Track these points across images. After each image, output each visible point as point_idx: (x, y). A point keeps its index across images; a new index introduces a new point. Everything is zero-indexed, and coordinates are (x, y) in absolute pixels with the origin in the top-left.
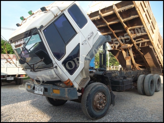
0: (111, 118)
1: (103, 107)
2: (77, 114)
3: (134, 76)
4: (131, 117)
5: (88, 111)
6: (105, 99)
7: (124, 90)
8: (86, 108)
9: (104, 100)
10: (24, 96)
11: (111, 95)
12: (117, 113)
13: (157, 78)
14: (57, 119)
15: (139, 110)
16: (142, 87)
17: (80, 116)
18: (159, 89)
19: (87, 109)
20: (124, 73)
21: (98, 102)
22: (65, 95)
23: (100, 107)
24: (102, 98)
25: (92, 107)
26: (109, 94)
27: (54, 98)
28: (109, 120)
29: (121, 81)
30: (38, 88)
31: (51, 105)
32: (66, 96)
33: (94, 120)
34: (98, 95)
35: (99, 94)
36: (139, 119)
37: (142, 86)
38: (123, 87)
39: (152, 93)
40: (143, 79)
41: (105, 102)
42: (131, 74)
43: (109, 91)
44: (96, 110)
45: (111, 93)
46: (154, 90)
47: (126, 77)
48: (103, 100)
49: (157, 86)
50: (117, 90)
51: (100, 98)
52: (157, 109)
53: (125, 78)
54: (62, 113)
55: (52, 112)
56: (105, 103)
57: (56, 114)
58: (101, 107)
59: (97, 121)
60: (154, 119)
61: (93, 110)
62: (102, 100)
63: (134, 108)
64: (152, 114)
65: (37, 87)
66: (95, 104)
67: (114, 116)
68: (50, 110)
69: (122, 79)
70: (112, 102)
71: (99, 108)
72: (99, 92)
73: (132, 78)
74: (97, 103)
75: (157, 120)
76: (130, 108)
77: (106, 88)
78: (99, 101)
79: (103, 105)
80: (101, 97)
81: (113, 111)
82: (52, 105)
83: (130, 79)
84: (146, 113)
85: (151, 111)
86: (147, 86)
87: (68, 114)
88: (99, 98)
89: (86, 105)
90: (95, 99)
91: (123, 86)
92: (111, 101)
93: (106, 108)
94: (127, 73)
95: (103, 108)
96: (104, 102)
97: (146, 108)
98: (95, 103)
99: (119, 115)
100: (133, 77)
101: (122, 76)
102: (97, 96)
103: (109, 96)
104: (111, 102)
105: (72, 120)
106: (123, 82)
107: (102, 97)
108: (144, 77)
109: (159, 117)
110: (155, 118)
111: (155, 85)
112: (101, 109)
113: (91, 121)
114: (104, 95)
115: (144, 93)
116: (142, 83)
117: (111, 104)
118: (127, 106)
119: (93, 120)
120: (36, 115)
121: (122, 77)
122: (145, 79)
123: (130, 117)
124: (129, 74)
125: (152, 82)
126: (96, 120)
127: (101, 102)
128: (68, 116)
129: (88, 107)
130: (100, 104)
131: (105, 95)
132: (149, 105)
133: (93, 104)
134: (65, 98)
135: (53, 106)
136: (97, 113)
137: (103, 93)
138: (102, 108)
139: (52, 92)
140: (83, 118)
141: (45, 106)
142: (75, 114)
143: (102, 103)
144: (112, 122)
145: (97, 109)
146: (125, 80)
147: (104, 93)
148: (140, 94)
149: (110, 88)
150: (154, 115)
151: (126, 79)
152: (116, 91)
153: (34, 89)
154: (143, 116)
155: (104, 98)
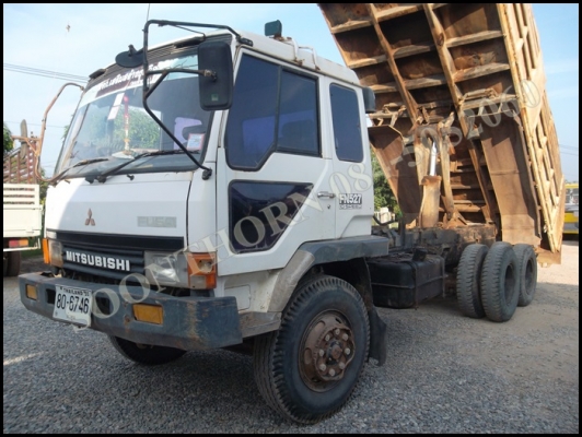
0: (368, 413)
1: (339, 371)
2: (234, 397)
3: (447, 249)
4: (447, 410)
5: (281, 391)
6: (349, 343)
7: (415, 303)
8: (274, 380)
9: (345, 345)
10: (22, 323)
11: (370, 324)
12: (391, 394)
13: (526, 259)
14: (151, 425)
15: (469, 377)
16: (476, 290)
17: (245, 405)
18: (529, 297)
19: (275, 385)
20: (411, 236)
21: (322, 352)
22: (185, 328)
23: (328, 375)
24: (337, 338)
25: (296, 376)
26: (363, 319)
27: (138, 340)
28: (364, 425)
29: (407, 267)
30: (68, 296)
31: (130, 362)
32: (192, 333)
33: (304, 425)
34: (320, 324)
35: (323, 320)
36: (478, 416)
37: (475, 286)
38: (414, 289)
39: (508, 310)
40: (478, 262)
41: (348, 351)
42: (437, 241)
43: (364, 310)
44: (311, 386)
45: (369, 313)
46: (515, 299)
47: (424, 254)
48: (340, 345)
49: (524, 287)
50: (390, 304)
51: (328, 337)
52: (537, 373)
53: (419, 255)
54: (173, 394)
55: (133, 393)
56: (347, 357)
57: (148, 401)
58: (332, 372)
59: (314, 430)
60: (531, 416)
61: (299, 387)
62: (336, 347)
63: (452, 371)
64: (522, 397)
65: (62, 293)
66: (308, 362)
67: (382, 407)
68: (123, 381)
69: (409, 259)
70: (376, 350)
71: (326, 378)
72: (324, 313)
73: (442, 255)
74: (319, 357)
75: (544, 419)
76: (439, 370)
77: (353, 295)
78: (324, 348)
79: (342, 365)
80: (332, 332)
81: (376, 385)
82: (133, 363)
83: (438, 260)
84: (498, 390)
85: (516, 383)
86: (494, 285)
87: (197, 399)
88: (324, 340)
89: (273, 367)
90: (311, 342)
91: (412, 287)
92: (371, 345)
93: (351, 375)
94: (423, 237)
95: (341, 376)
96: (343, 353)
97: (494, 370)
98: (311, 356)
99: (400, 402)
100: (447, 253)
101: (406, 247)
102: (318, 328)
103: (363, 328)
104: (370, 351)
105: (216, 424)
106: (413, 270)
107: (337, 332)
108: (481, 254)
109: (549, 409)
110: (535, 412)
111: (518, 281)
112: (331, 382)
113: (293, 430)
114: (343, 326)
115: (480, 312)
116: (475, 274)
117: (369, 357)
118: (424, 364)
119: (298, 424)
120: (63, 408)
121: (408, 251)
122: (487, 261)
123: (440, 410)
124: (430, 242)
125: (510, 272)
126: (312, 424)
127: (333, 353)
128: (198, 409)
129: (281, 376)
130: (330, 362)
131: (348, 324)
132: (505, 358)
133: (303, 362)
134: (185, 340)
135: (136, 366)
136: (316, 397)
137: (343, 316)
138: (336, 378)
139: (129, 313)
140: (261, 416)
141: (105, 364)
142: (227, 400)
143: (336, 357)
144: (374, 431)
145: (318, 380)
146: (420, 264)
147: (344, 318)
148: (467, 315)
149: (369, 296)
150: (529, 400)
151: (422, 260)
152: (385, 306)
153: (54, 303)
154: (491, 405)
155: (345, 336)
